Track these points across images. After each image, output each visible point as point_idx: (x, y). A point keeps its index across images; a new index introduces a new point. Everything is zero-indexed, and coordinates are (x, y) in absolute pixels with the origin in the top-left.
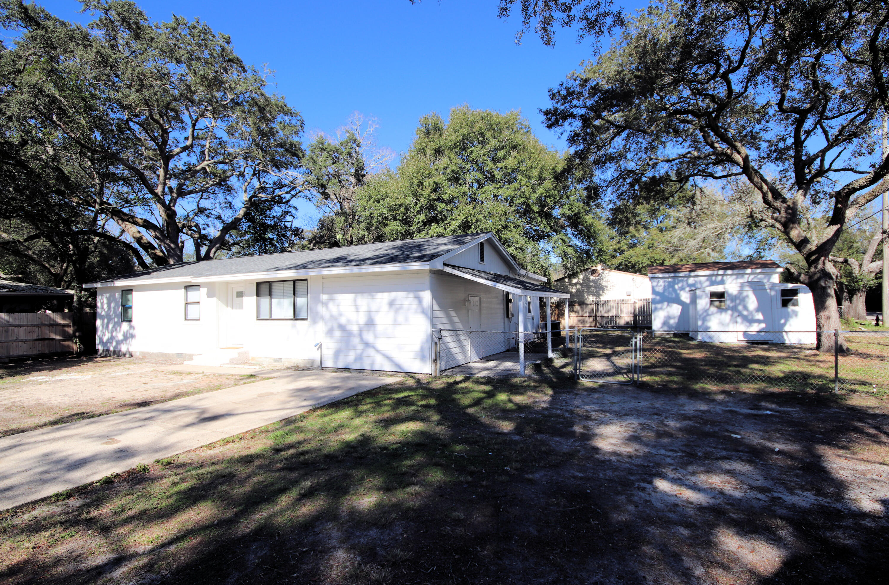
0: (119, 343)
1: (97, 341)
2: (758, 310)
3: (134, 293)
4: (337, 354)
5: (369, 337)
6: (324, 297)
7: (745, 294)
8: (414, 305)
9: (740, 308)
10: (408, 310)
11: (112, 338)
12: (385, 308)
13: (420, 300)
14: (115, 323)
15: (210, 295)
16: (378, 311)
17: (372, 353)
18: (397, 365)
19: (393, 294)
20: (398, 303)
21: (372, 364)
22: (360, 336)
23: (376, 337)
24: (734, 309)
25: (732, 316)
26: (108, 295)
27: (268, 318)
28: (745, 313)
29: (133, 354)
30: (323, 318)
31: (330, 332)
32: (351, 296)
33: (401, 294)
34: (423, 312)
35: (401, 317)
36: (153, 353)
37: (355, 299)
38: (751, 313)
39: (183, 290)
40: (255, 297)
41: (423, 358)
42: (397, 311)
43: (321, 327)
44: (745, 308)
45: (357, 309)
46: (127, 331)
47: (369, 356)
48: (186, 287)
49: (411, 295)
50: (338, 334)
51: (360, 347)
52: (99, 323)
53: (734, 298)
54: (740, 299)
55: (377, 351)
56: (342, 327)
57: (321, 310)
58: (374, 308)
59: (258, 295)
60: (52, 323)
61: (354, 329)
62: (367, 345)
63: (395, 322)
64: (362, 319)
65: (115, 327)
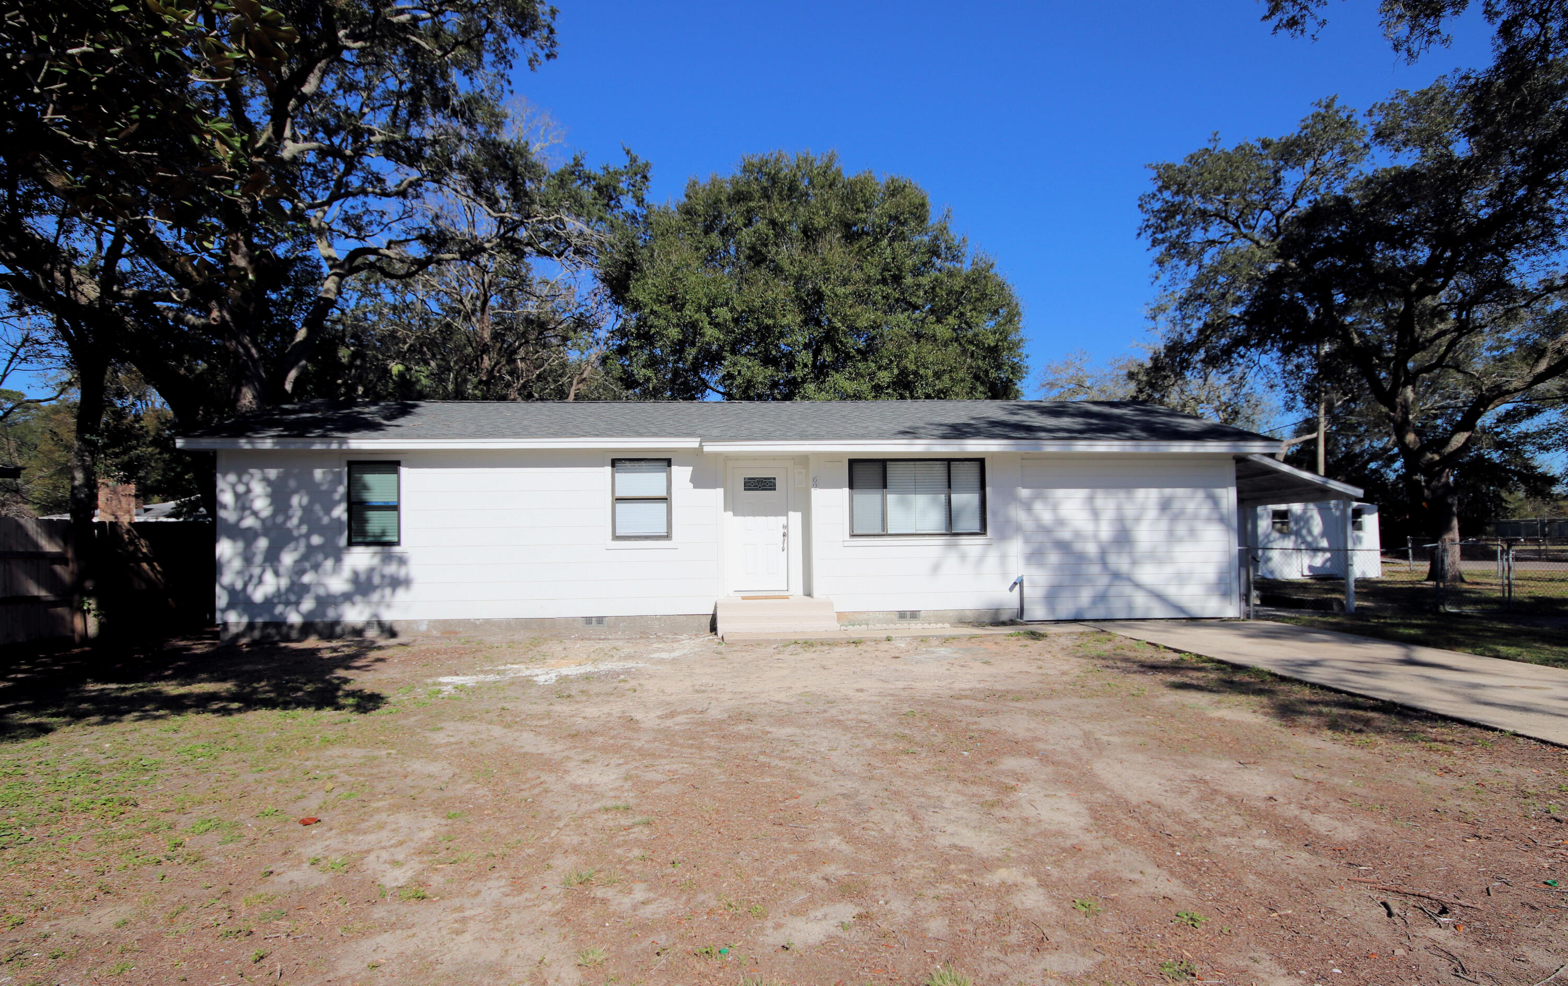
0: (326, 601)
1: (222, 599)
2: (1324, 534)
3: (404, 471)
4: (1052, 596)
5: (1120, 562)
6: (1024, 493)
7: (1309, 514)
8: (1205, 510)
9: (1304, 532)
10: (1195, 517)
11: (297, 591)
12: (1152, 513)
13: (1215, 502)
14: (311, 550)
15: (698, 481)
16: (1138, 519)
17: (1127, 590)
18: (1180, 609)
19: (1168, 491)
20: (1177, 505)
21: (1130, 607)
22: (1103, 558)
23: (1134, 563)
24: (1298, 534)
25: (1295, 542)
26: (272, 473)
27: (880, 532)
28: (1309, 539)
29: (397, 628)
30: (1019, 529)
31: (1035, 556)
32: (1083, 493)
33: (1180, 492)
34: (1222, 520)
35: (1181, 529)
36: (488, 621)
37: (1091, 499)
38: (1315, 538)
39: (609, 469)
40: (846, 490)
41: (1225, 594)
42: (1175, 518)
43: (1016, 548)
44: (1310, 532)
45: (1095, 514)
46: (372, 570)
47: (1120, 596)
48: (614, 463)
49: (1200, 494)
50: (1054, 558)
51: (1103, 581)
52: (225, 549)
53: (1298, 519)
54: (1303, 520)
55: (1138, 586)
56: (1064, 547)
57: (1019, 515)
58: (1130, 511)
59: (851, 486)
60: (31, 550)
61: (1091, 549)
62: (1117, 576)
63: (1171, 536)
64: (1106, 531)
65: (309, 559)
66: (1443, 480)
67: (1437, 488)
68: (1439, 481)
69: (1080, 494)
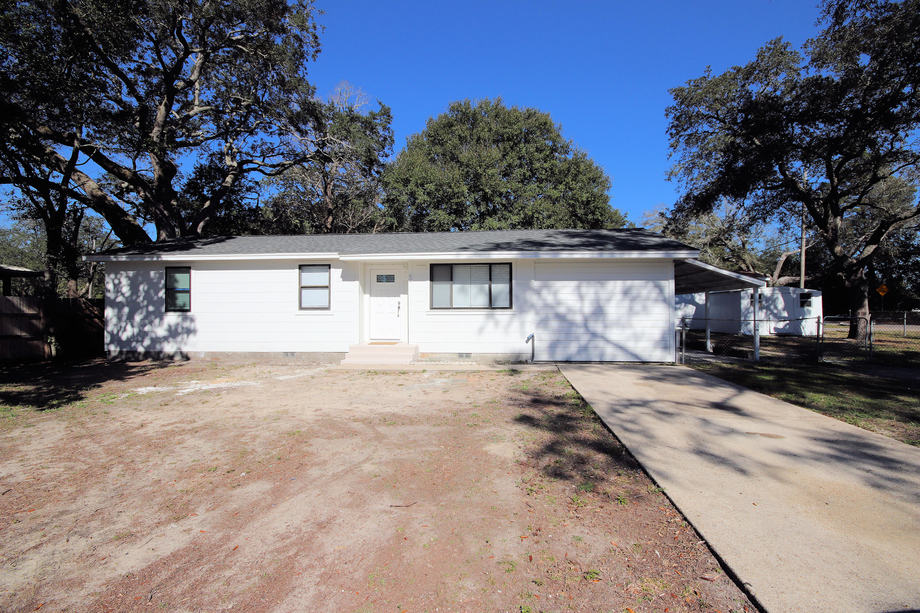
0: (155, 341)
1: (107, 339)
2: (784, 309)
3: (193, 272)
4: (553, 346)
5: (598, 327)
6: (536, 284)
7: (775, 296)
8: (654, 294)
9: (772, 307)
10: (647, 299)
11: (142, 335)
12: (618, 296)
13: (661, 290)
14: (149, 314)
15: (345, 277)
16: (609, 300)
17: (601, 343)
18: (635, 356)
19: (629, 283)
20: (634, 292)
21: (602, 354)
22: (586, 326)
23: (606, 327)
24: (768, 308)
25: (766, 313)
26: (131, 273)
27: (449, 307)
28: (775, 311)
29: (190, 356)
30: (532, 306)
31: (543, 323)
32: (574, 284)
33: (637, 283)
34: (665, 301)
35: (638, 307)
36: (234, 353)
37: (579, 287)
38: (779, 312)
39: (297, 271)
40: (428, 282)
41: (666, 348)
42: (634, 300)
43: (531, 318)
44: (776, 307)
45: (581, 298)
46: (177, 324)
47: (596, 347)
48: (300, 267)
49: (651, 284)
50: (554, 324)
51: (585, 339)
52: (109, 313)
53: (768, 299)
54: (772, 300)
55: (608, 341)
56: (561, 317)
57: (532, 298)
58: (603, 296)
59: (432, 279)
60: (16, 312)
61: (578, 318)
62: (594, 335)
63: (631, 311)
64: (588, 308)
65: (148, 319)
66: (859, 275)
67: (855, 280)
68: (856, 276)
69: (571, 285)
